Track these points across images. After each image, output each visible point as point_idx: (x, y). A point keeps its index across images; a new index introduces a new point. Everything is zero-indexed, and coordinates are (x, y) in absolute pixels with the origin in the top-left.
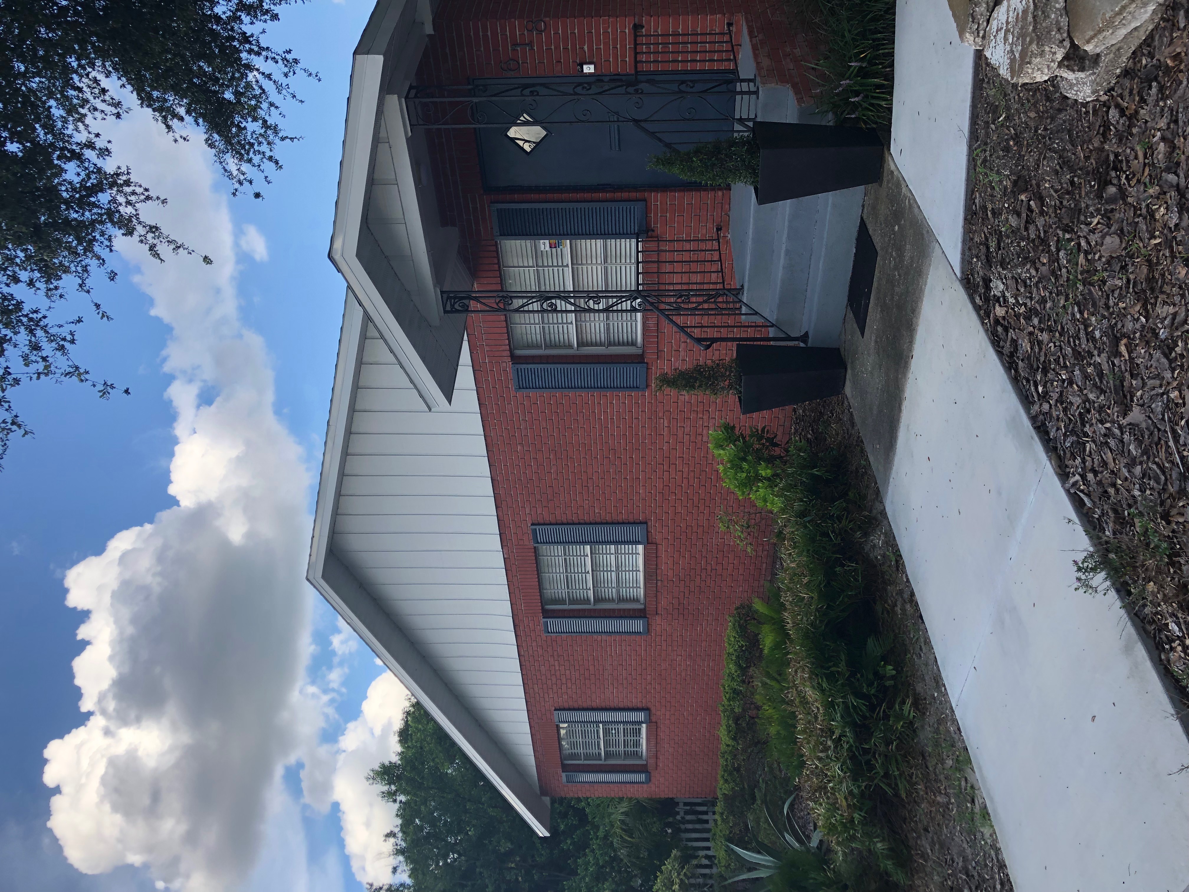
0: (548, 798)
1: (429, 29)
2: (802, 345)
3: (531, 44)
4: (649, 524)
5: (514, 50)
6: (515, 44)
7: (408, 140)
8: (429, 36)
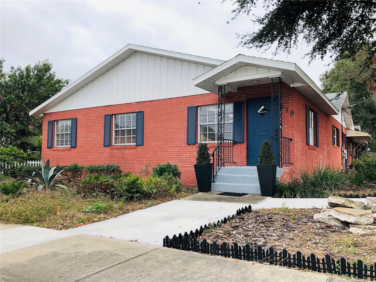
0: (43, 116)
1: (292, 86)
2: (212, 181)
3: (287, 112)
4: (143, 146)
5: (286, 108)
6: (287, 108)
7: (269, 77)
8: (290, 86)
